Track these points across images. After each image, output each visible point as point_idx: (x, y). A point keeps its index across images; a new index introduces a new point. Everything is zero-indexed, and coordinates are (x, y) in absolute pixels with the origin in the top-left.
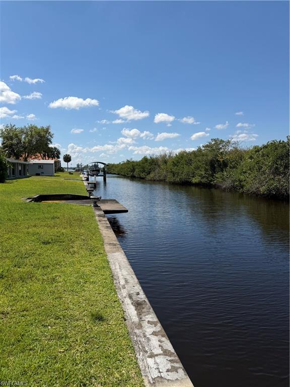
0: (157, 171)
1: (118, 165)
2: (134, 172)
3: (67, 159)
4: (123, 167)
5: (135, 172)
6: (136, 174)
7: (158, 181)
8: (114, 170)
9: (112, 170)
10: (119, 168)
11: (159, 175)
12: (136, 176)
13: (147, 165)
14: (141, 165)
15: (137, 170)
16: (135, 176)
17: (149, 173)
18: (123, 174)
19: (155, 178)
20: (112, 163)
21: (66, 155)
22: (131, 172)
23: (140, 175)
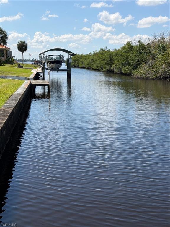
0: (150, 63)
1: (88, 56)
2: (111, 65)
3: (22, 47)
4: (96, 58)
5: (114, 65)
6: (115, 67)
7: (153, 79)
8: (82, 63)
9: (80, 63)
10: (89, 60)
11: (155, 69)
12: (115, 70)
13: (133, 55)
14: (124, 54)
15: (116, 62)
16: (113, 72)
17: (136, 66)
18: (96, 68)
19: (148, 75)
20: (80, 54)
21: (21, 42)
22: (108, 64)
23: (121, 69)
